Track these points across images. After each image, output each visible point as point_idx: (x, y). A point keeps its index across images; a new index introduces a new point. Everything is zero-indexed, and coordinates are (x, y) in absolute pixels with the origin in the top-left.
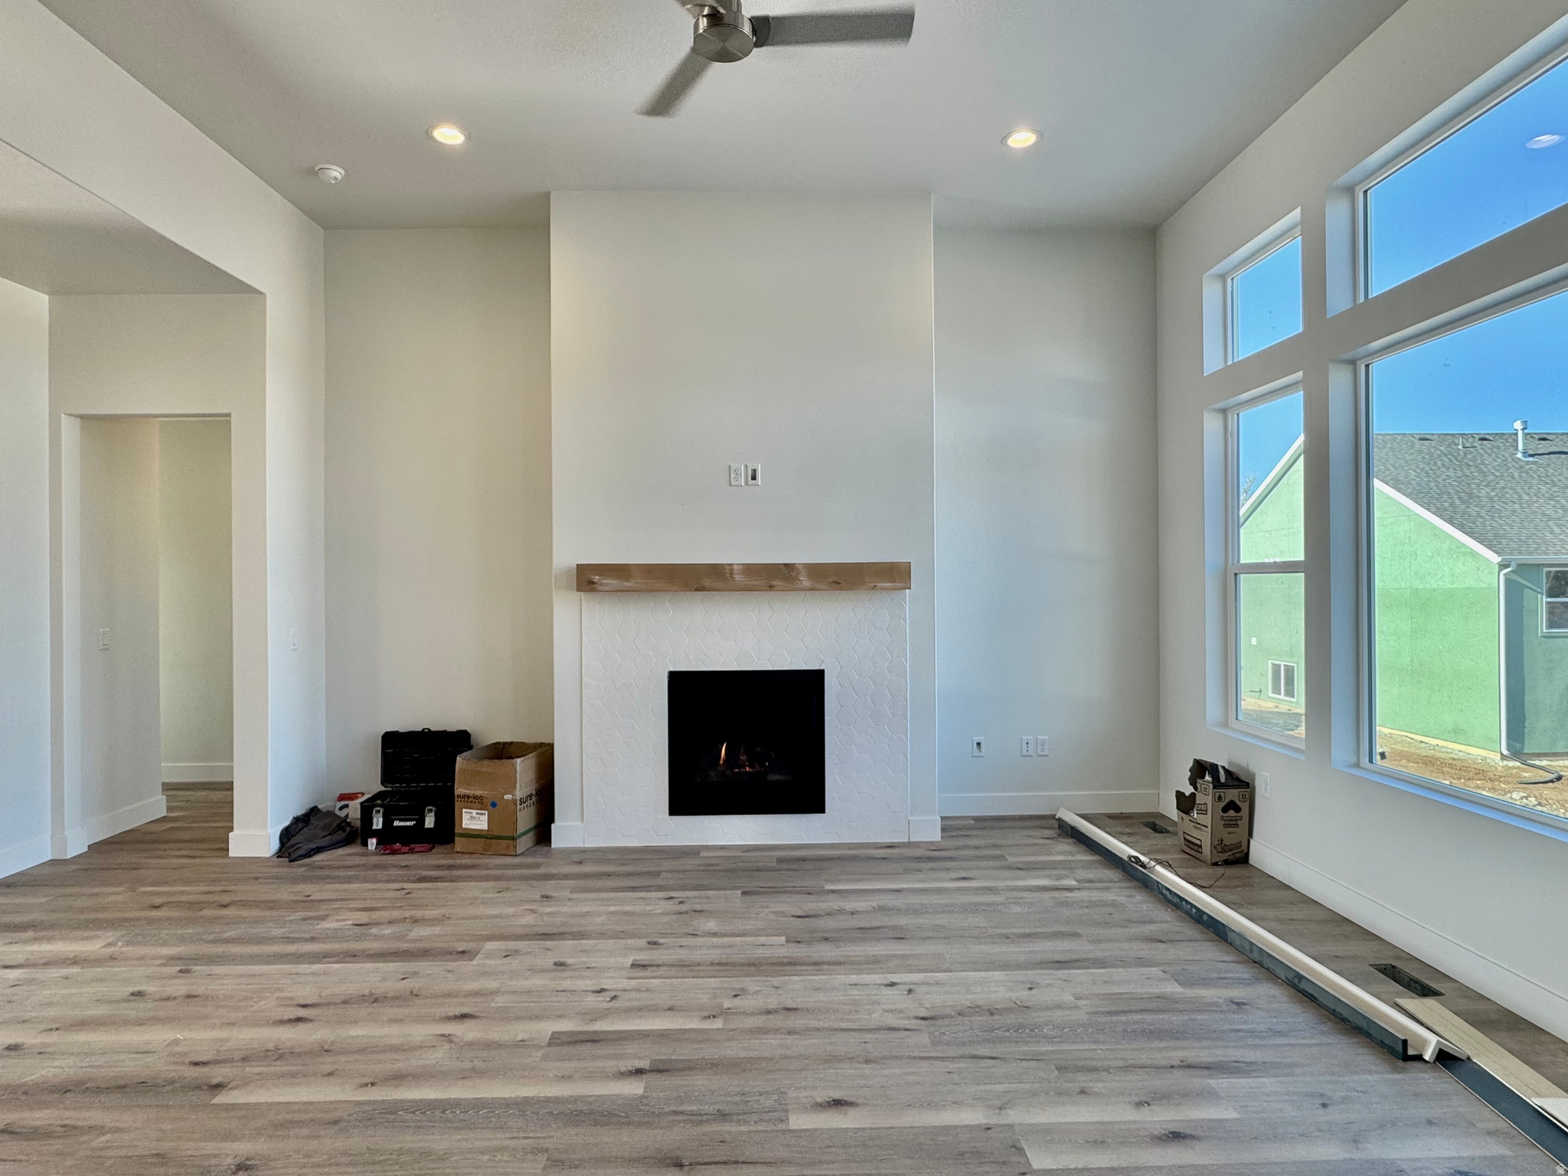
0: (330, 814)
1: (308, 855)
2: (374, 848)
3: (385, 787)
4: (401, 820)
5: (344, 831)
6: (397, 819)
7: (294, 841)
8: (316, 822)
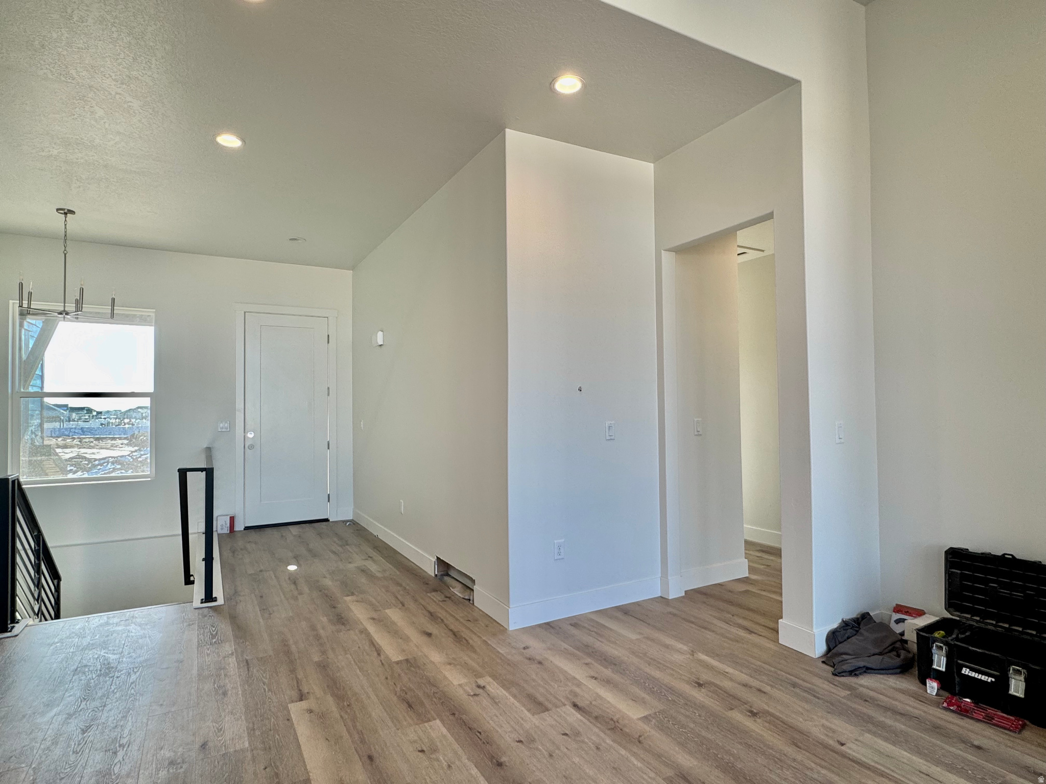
0: (884, 627)
1: (853, 673)
2: (934, 694)
3: (952, 615)
4: (972, 669)
5: (898, 656)
6: (967, 667)
7: (841, 648)
8: (866, 634)
